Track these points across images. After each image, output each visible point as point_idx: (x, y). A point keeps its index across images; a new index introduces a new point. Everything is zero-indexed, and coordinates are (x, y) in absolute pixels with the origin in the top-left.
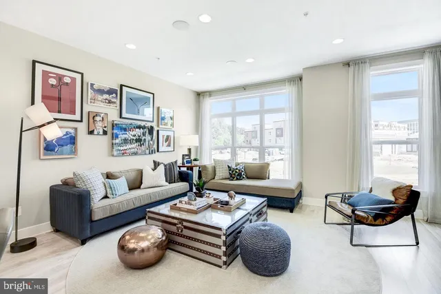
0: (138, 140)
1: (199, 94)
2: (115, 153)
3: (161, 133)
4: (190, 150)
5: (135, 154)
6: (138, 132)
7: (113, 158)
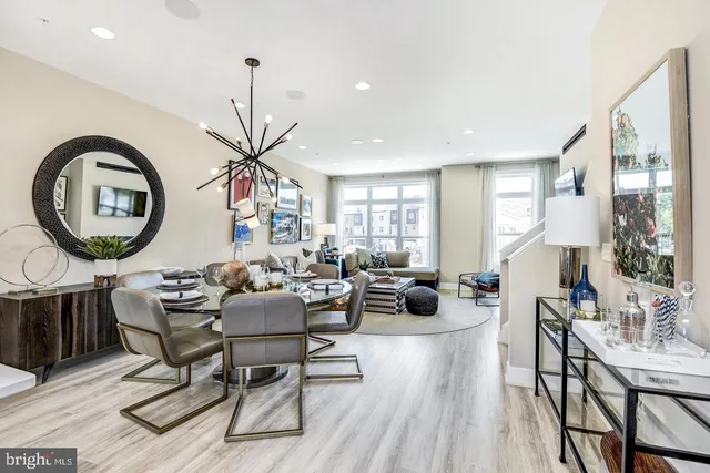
0: (288, 229)
1: (331, 179)
2: (274, 241)
3: (304, 221)
4: (326, 239)
5: (286, 242)
6: (288, 220)
7: (273, 246)
